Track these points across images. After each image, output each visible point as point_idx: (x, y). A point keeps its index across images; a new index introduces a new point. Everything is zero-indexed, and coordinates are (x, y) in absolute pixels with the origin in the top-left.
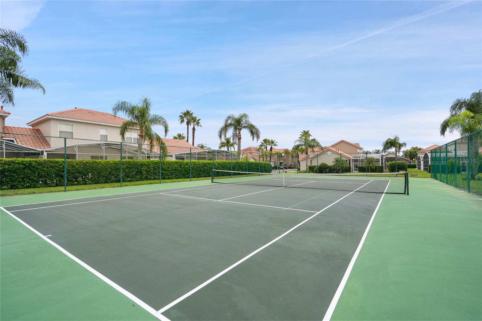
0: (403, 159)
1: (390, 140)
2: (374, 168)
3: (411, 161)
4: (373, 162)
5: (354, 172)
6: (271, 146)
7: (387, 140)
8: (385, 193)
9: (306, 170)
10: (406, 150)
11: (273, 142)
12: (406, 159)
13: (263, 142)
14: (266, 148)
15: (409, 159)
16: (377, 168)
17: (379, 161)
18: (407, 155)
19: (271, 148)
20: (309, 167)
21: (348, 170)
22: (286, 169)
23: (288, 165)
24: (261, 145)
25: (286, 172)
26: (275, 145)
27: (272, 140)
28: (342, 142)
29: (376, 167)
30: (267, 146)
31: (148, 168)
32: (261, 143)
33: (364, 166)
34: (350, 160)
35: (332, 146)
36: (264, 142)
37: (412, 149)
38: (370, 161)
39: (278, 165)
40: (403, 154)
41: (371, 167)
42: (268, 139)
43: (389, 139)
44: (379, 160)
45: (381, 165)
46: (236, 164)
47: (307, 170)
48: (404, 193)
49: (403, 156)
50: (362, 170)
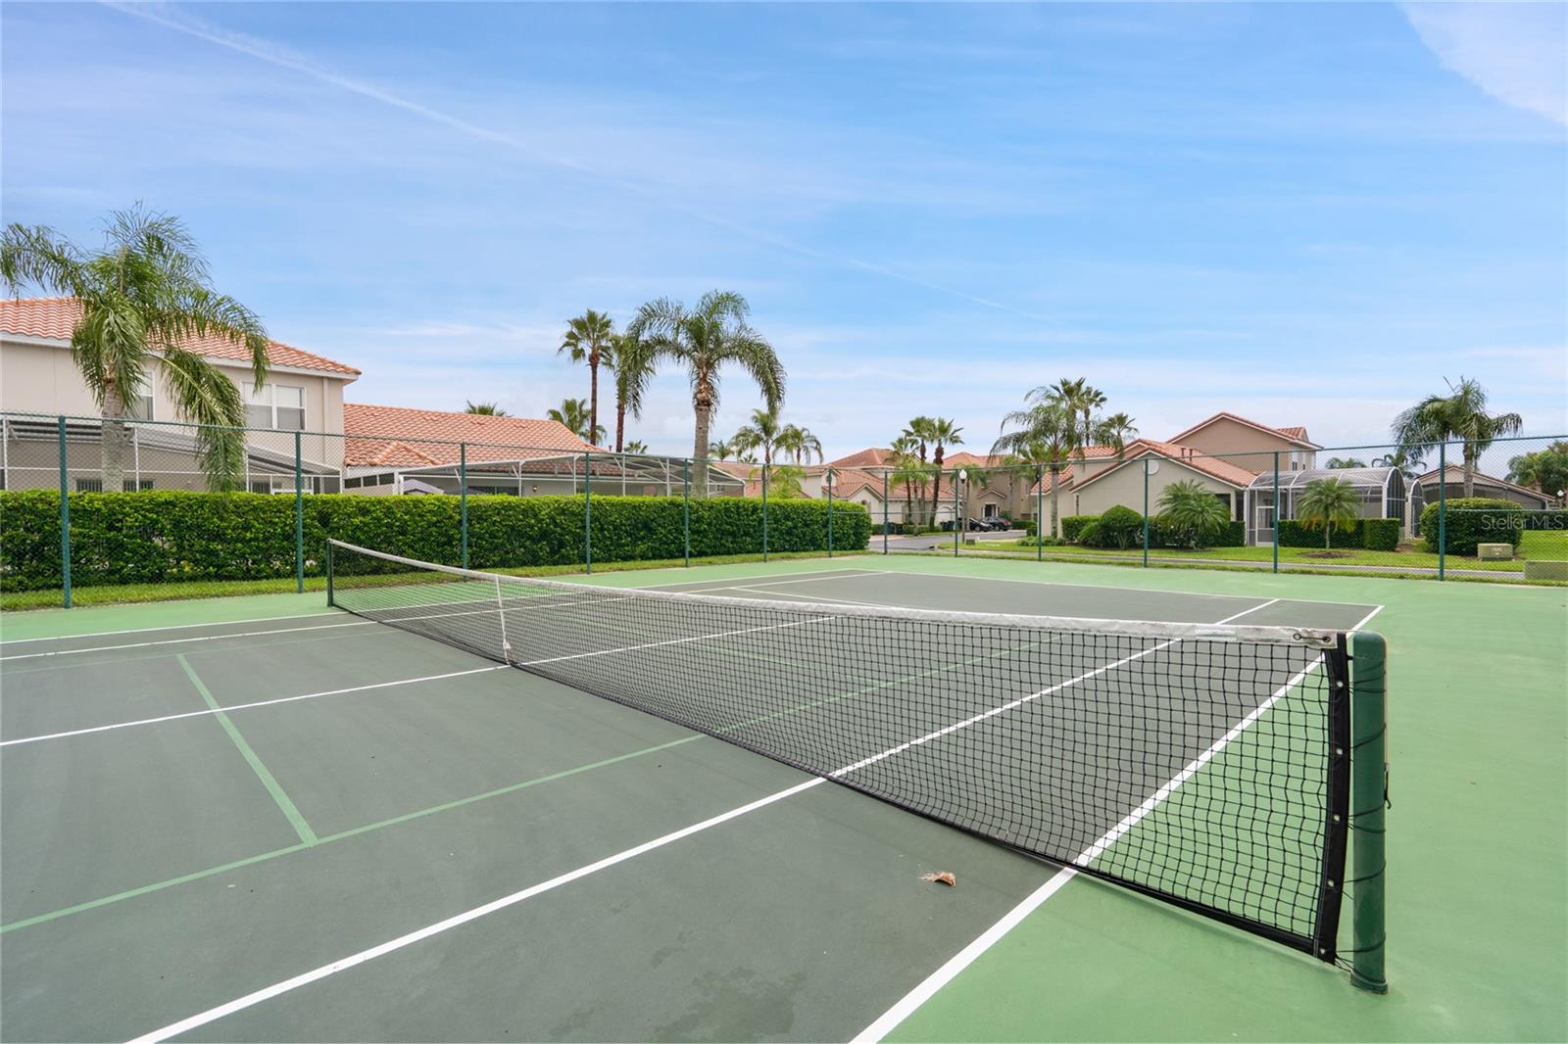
0: (1512, 490)
1: (1437, 405)
2: (1350, 528)
3: (1546, 498)
4: (1345, 504)
5: (1258, 544)
6: (940, 444)
7: (1424, 405)
8: (1087, 870)
9: (1050, 534)
10: (1524, 455)
11: (943, 430)
12: (1527, 490)
13: (912, 430)
14: (923, 451)
15: (1539, 490)
16: (1367, 527)
17: (1380, 500)
18: (1529, 474)
19: (939, 452)
20: (1064, 522)
21: (1230, 536)
22: (1005, 530)
23: (1017, 516)
24: (900, 441)
25: (971, 542)
26: (955, 440)
27: (942, 422)
28: (1223, 420)
29: (1360, 524)
30: (927, 445)
31: (111, 528)
32: (903, 435)
33: (1302, 519)
34: (1240, 495)
35: (1178, 441)
36: (914, 427)
37: (1556, 450)
38: (1331, 496)
39: (980, 516)
40: (1509, 472)
41: (1332, 524)
42: (928, 417)
43: (1434, 400)
44: (1381, 492)
45: (1388, 517)
46: (663, 509)
47: (1055, 534)
48: (1305, 929)
49: (1509, 478)
50: (1293, 536)
